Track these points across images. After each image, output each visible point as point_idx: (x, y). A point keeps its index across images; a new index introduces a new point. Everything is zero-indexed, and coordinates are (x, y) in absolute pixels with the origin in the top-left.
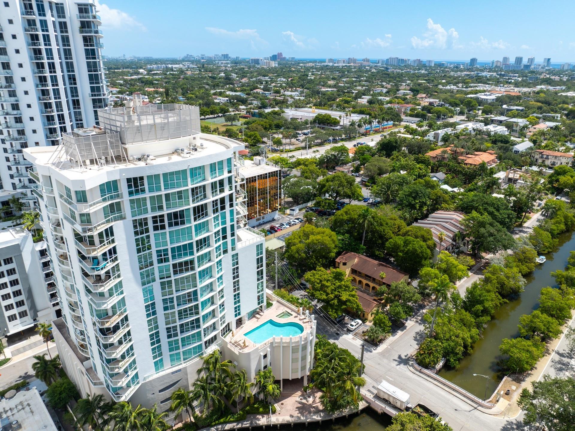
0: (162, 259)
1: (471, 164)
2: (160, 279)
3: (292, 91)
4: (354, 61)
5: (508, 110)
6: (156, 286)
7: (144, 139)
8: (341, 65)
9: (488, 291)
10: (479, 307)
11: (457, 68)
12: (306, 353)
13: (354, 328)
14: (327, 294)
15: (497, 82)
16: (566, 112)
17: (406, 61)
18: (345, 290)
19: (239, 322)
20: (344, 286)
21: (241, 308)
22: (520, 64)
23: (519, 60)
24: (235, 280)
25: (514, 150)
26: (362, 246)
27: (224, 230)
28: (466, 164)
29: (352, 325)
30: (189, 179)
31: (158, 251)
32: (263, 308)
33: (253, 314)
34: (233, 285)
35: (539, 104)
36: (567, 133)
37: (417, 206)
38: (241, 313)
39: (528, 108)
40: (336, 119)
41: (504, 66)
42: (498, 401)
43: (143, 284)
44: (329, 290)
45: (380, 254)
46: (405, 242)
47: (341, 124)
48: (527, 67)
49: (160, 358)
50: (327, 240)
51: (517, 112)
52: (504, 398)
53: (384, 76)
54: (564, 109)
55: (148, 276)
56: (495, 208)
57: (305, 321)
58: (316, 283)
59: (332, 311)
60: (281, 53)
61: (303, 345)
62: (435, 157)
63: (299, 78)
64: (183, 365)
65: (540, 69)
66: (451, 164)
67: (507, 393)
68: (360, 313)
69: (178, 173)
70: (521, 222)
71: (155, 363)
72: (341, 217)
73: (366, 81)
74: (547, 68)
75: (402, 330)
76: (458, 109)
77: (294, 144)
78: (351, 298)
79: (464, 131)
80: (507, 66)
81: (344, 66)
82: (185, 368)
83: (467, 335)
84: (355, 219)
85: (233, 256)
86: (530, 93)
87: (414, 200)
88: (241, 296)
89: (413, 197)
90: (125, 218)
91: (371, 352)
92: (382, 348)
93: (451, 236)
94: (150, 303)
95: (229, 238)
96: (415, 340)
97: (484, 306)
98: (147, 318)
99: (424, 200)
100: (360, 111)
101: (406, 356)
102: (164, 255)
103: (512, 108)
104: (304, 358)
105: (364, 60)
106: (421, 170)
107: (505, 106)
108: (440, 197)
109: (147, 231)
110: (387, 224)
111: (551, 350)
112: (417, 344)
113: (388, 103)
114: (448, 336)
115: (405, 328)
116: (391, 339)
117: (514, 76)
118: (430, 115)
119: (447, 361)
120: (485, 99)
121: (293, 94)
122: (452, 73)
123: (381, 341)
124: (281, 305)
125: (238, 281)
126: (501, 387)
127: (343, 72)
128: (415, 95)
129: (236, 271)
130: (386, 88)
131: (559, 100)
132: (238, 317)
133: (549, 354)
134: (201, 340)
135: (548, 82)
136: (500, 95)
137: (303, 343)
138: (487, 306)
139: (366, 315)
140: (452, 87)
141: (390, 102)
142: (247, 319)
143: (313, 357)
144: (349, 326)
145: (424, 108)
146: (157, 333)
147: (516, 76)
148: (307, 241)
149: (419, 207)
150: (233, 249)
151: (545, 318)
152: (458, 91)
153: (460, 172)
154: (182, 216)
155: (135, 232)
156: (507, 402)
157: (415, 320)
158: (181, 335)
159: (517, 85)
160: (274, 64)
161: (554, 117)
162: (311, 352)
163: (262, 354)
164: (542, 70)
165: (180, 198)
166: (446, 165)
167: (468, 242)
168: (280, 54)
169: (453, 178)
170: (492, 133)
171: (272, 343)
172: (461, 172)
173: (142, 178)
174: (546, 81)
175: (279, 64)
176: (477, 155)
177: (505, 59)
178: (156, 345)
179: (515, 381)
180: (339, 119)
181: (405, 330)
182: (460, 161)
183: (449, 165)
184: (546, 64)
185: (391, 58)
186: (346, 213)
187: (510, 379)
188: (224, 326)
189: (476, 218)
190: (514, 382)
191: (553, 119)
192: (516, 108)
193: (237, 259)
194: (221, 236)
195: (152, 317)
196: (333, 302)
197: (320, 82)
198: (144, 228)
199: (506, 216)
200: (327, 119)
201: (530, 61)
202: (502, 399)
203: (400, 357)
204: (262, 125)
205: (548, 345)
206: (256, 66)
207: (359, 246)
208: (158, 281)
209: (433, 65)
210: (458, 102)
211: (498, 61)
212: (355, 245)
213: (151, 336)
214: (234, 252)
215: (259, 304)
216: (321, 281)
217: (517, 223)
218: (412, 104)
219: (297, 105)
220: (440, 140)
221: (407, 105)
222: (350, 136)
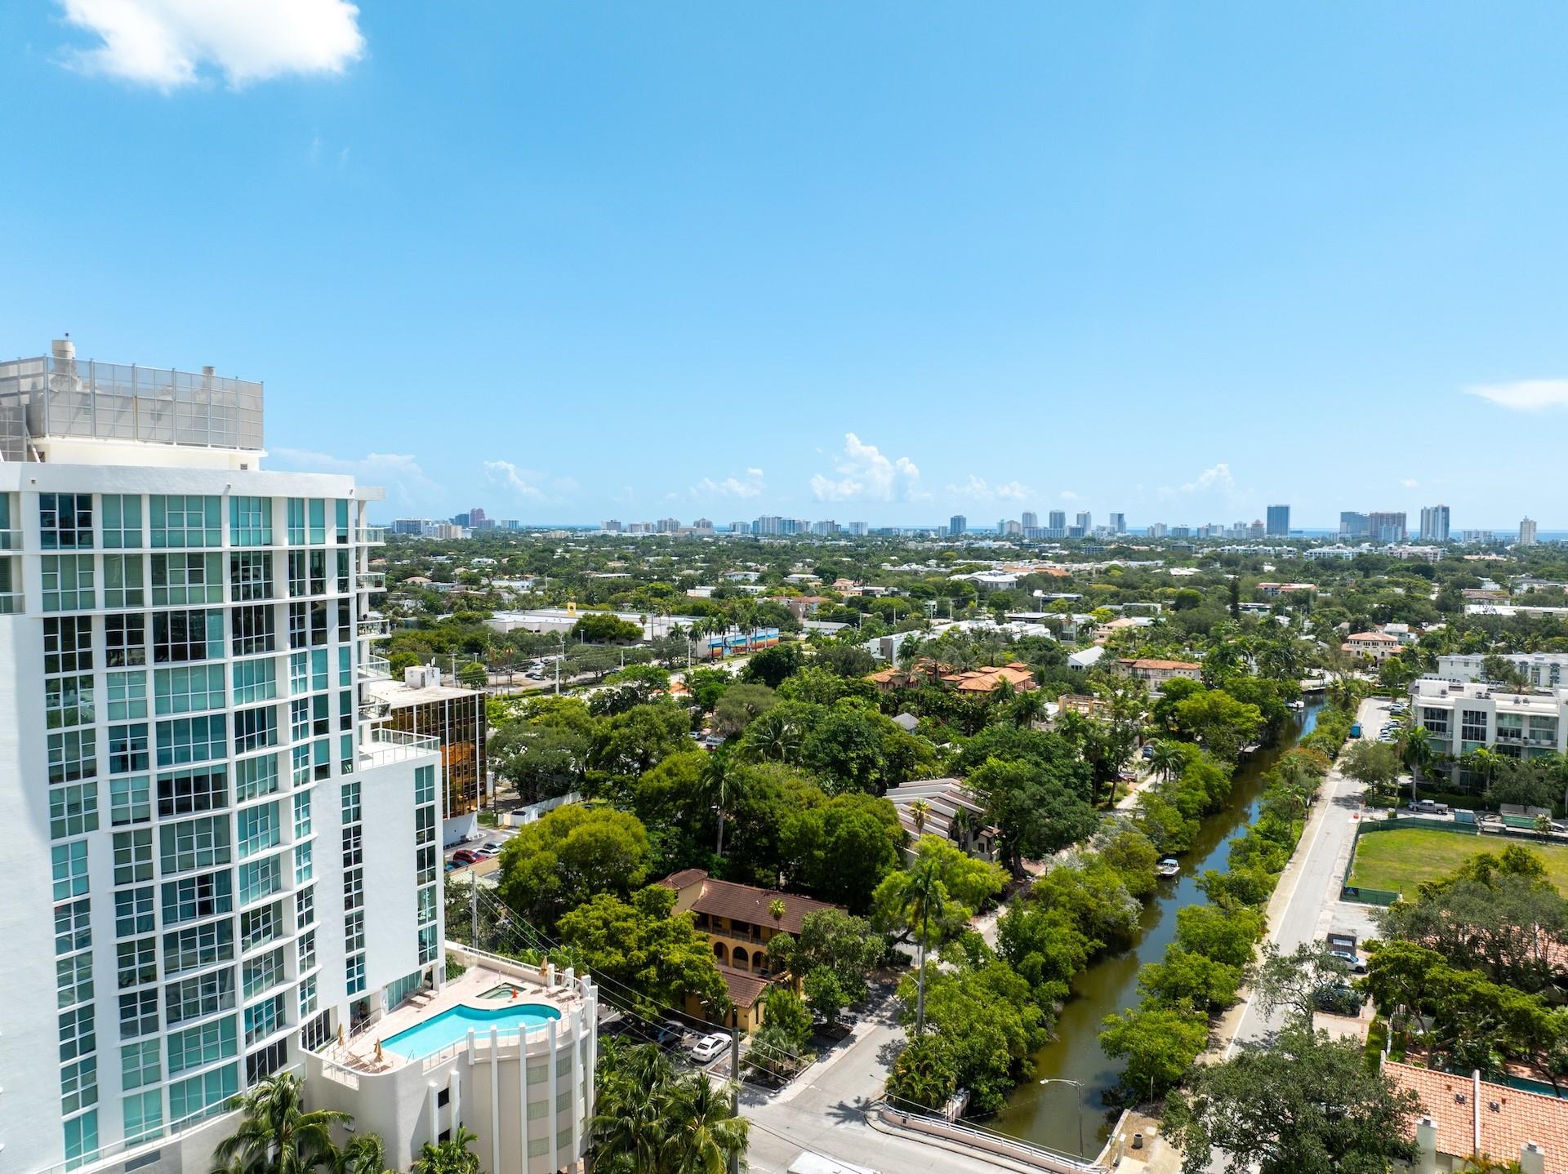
0: (124, 758)
1: (975, 691)
2: (115, 824)
3: (510, 579)
4: (674, 526)
5: (1046, 601)
6: (100, 845)
7: (99, 429)
8: (639, 534)
9: (1054, 923)
10: (1035, 958)
11: (922, 536)
12: (570, 1083)
13: (709, 1052)
14: (626, 951)
15: (1018, 557)
16: (1172, 602)
17: (800, 524)
18: (677, 941)
19: (361, 1014)
20: (674, 930)
21: (368, 965)
22: (1061, 526)
23: (1057, 518)
24: (348, 869)
25: (1069, 664)
26: (717, 857)
27: (321, 703)
28: (964, 691)
29: (702, 1046)
30: (226, 528)
31: (116, 732)
32: (436, 976)
33: (407, 992)
34: (342, 885)
35: (1113, 588)
36: (1182, 633)
37: (854, 767)
38: (368, 982)
39: (1092, 595)
40: (632, 625)
41: (1027, 530)
42: (1116, 1165)
43: (57, 831)
44: (631, 941)
45: (766, 876)
46: (827, 823)
47: (647, 636)
48: (1076, 531)
49: (87, 1109)
50: (619, 834)
51: (1067, 604)
52: (1133, 1157)
53: (750, 550)
54: (1168, 597)
55: (74, 807)
56: (1040, 754)
57: (563, 995)
58: (592, 930)
59: (643, 1002)
60: (480, 511)
61: (559, 1052)
62: (888, 683)
63: (531, 556)
64: (170, 1139)
65: (1105, 536)
66: (928, 693)
67: (1138, 1145)
68: (723, 1011)
69: (194, 501)
70: (1111, 800)
71: (67, 1125)
72: (656, 784)
73: (704, 561)
74: (1119, 534)
75: (845, 1046)
76: (934, 603)
77: (520, 685)
78: (694, 957)
79: (950, 635)
80: (1034, 530)
81: (648, 537)
82: (175, 1148)
83: (1012, 1019)
84: (693, 784)
85: (346, 789)
86: (1090, 573)
87: (845, 751)
88: (367, 921)
89: (840, 743)
90: (21, 610)
91: (764, 1103)
92: (791, 1091)
93: (946, 823)
94: (73, 899)
95: (335, 733)
96: (881, 1063)
97: (1046, 956)
98: (59, 952)
99: (869, 752)
100: (694, 608)
101: (858, 1101)
102: (134, 747)
103: (1054, 595)
104: (564, 1103)
105: (697, 524)
106: (856, 707)
107: (1038, 593)
108: (907, 748)
109: (86, 660)
110: (779, 796)
111: (1224, 1040)
112: (888, 1071)
113: (761, 595)
114: (964, 1024)
115: (853, 1039)
116: (815, 1070)
117: (1051, 548)
118: (868, 615)
119: (975, 1095)
120: (992, 583)
121: (515, 584)
122: (912, 545)
123: (789, 1075)
124: (489, 972)
125: (359, 873)
126: (1121, 1134)
127: (643, 547)
128: (826, 582)
129: (352, 836)
130: (757, 570)
131: (1153, 580)
132: (358, 995)
133: (1222, 1048)
134: (235, 1053)
135: (1124, 553)
136: (1025, 574)
137: (559, 1046)
138: (1054, 954)
139: (740, 1019)
140: (914, 566)
141: (769, 594)
142: (384, 1004)
143: (592, 1102)
144: (696, 1049)
145: (851, 602)
146: (88, 1012)
147: (1055, 548)
148: (564, 842)
149: (858, 769)
150: (347, 765)
151: (1196, 959)
152: (927, 572)
153: (950, 711)
154: (199, 632)
155: (47, 658)
156: (1142, 1165)
157: (876, 1020)
158: (168, 1028)
159: (1059, 559)
160: (460, 533)
161: (1148, 609)
162: (585, 1084)
163: (436, 1086)
164: (1110, 538)
165: (196, 577)
166: (919, 699)
167: (989, 840)
168: (478, 513)
169: (937, 725)
170: (1017, 637)
171: (464, 1056)
172: (955, 712)
173: (85, 501)
174: (1122, 553)
175: (473, 534)
176: (986, 673)
177: (1028, 517)
178: (79, 1058)
179: (1152, 1116)
180: (640, 625)
181: (852, 1046)
182: (947, 686)
183: (923, 697)
184: (1116, 527)
185: (763, 519)
186: (670, 773)
187: (1137, 1115)
188: (312, 1016)
189: (998, 771)
190: (1150, 1119)
191: (1146, 612)
192: (1062, 595)
193: (357, 800)
194: (311, 720)
195: (75, 953)
196: (643, 972)
197: (587, 564)
198: (78, 650)
199: (1070, 771)
200: (609, 627)
201: (1081, 520)
202: (1125, 1161)
203: (842, 1106)
204: (429, 642)
205: (1216, 1030)
206: (412, 536)
207: (710, 859)
208: (106, 828)
209: (865, 533)
210: (931, 589)
211: (1011, 522)
212: (697, 855)
213: (65, 1020)
214: (349, 779)
215: (422, 960)
216: (606, 924)
217: (1102, 805)
218: (823, 596)
219: (526, 604)
220: (895, 654)
221: (812, 599)
222: (671, 664)
